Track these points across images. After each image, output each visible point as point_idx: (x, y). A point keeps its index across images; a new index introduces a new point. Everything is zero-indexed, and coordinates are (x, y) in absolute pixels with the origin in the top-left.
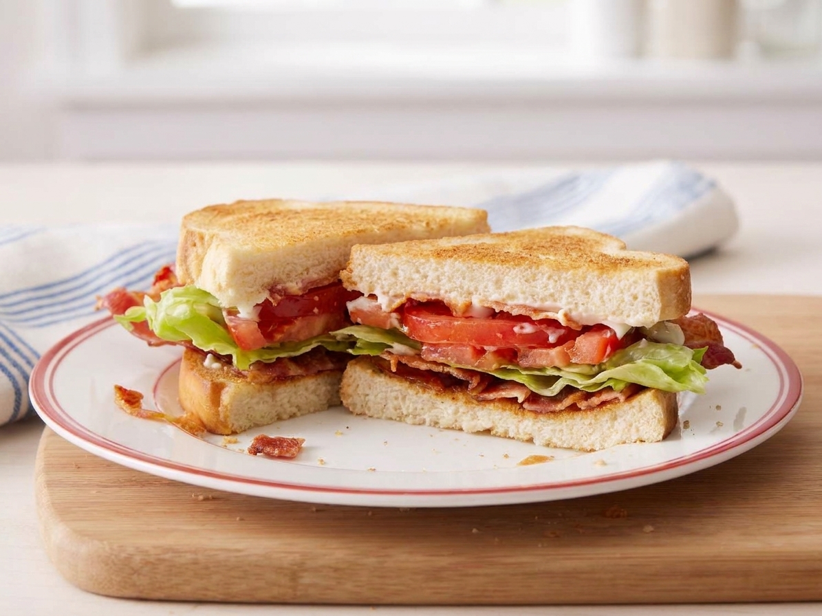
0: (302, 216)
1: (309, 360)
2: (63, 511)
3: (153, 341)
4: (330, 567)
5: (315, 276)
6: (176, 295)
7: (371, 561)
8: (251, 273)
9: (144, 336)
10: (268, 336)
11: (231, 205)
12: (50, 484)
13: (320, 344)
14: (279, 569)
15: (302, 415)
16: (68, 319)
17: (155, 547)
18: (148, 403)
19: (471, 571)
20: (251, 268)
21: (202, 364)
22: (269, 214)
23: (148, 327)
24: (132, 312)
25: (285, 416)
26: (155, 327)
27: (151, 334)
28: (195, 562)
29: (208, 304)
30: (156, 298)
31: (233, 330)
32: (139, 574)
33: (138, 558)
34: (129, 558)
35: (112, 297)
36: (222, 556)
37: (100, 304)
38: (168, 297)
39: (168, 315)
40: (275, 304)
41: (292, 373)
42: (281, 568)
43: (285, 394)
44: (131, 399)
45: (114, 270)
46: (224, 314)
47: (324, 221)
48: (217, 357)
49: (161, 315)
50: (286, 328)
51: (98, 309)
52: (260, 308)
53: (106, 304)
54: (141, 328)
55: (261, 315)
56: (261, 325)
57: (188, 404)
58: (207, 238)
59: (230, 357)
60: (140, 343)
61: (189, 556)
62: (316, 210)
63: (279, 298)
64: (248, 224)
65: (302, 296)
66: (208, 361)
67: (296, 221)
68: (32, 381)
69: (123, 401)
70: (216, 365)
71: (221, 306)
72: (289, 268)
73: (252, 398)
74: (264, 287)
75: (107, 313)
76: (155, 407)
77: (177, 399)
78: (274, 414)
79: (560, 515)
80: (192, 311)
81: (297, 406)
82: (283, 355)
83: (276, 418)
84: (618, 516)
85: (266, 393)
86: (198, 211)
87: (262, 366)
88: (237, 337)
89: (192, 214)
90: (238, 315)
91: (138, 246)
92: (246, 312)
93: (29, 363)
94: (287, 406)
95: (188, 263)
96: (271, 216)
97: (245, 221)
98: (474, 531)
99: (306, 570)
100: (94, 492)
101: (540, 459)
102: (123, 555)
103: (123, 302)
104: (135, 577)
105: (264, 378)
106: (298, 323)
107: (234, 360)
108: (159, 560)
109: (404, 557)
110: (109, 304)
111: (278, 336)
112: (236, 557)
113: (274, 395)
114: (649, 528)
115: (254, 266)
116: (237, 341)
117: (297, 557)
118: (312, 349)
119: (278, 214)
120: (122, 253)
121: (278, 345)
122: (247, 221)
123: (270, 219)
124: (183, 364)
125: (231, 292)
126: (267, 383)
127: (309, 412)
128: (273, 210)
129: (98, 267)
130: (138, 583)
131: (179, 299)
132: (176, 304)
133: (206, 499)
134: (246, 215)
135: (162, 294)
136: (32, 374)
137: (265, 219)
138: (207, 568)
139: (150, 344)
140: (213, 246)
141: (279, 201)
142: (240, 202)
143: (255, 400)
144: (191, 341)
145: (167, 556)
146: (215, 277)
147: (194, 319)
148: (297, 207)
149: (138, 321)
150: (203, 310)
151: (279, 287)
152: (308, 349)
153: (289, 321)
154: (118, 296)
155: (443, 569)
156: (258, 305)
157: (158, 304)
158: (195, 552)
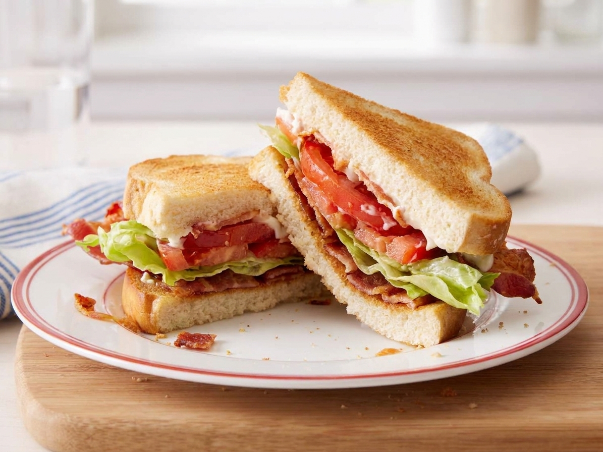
0: (219, 169)
1: (220, 279)
2: (37, 390)
3: (104, 261)
4: (235, 434)
5: (228, 217)
6: (122, 227)
7: (266, 429)
8: (179, 213)
9: (98, 257)
10: (190, 260)
11: (165, 160)
12: (27, 369)
13: (228, 268)
14: (197, 436)
15: (213, 321)
16: (40, 241)
17: (105, 418)
18: (99, 307)
19: (340, 437)
20: (179, 209)
21: (140, 280)
22: (194, 167)
23: (100, 250)
24: (88, 239)
25: (201, 322)
26: (105, 250)
27: (102, 255)
28: (135, 430)
29: (147, 235)
30: (108, 228)
31: (164, 255)
32: (93, 439)
33: (91, 427)
34: (85, 426)
35: (74, 226)
36: (154, 426)
37: (65, 230)
38: (116, 228)
39: (115, 242)
40: (196, 237)
41: (206, 290)
42: (199, 435)
43: (201, 305)
44: (87, 304)
45: (75, 203)
46: (158, 242)
47: (235, 175)
48: (151, 275)
49: (110, 243)
50: (203, 255)
51: (64, 235)
52: (185, 240)
53: (70, 232)
54: (96, 251)
55: (185, 244)
56: (184, 252)
57: (128, 310)
58: (147, 185)
59: (161, 275)
60: (94, 262)
61: (130, 426)
62: (229, 165)
63: (199, 232)
64: (179, 175)
65: (217, 232)
66: (144, 278)
67: (214, 175)
68: (13, 290)
69: (81, 306)
70: (150, 281)
71: (156, 237)
72: (208, 210)
73: (176, 307)
74: (188, 224)
75: (70, 238)
76: (105, 310)
77: (120, 305)
78: (192, 320)
79: (407, 394)
80: (134, 240)
81: (210, 315)
82: (201, 276)
83: (194, 323)
84: (450, 396)
85: (186, 304)
86: (140, 163)
87: (184, 284)
88: (166, 260)
89: (136, 166)
90: (168, 244)
91: (93, 186)
92: (174, 242)
93: (11, 275)
94: (203, 314)
95: (132, 203)
96: (196, 169)
97: (175, 172)
98: (343, 406)
99: (217, 437)
100: (59, 375)
101: (392, 351)
102: (80, 425)
103: (83, 230)
104: (89, 441)
105: (186, 293)
106: (213, 252)
107: (164, 277)
108: (107, 428)
109: (290, 427)
110: (72, 231)
111: (197, 261)
112: (166, 426)
113: (192, 306)
114: (473, 405)
115: (181, 208)
116: (166, 264)
117: (211, 427)
118: (223, 271)
119: (201, 167)
120: (82, 190)
121: (197, 268)
122: (178, 173)
123: (195, 171)
124: (126, 278)
125: (164, 228)
126: (189, 296)
127: (219, 320)
128: (197, 164)
129: (63, 201)
130: (91, 446)
131: (124, 230)
132: (122, 234)
133: (143, 381)
134: (177, 168)
135: (112, 226)
136: (13, 283)
137: (191, 171)
138: (142, 434)
139: (102, 263)
140: (152, 191)
141: (201, 156)
142: (172, 157)
143: (178, 309)
144: (132, 262)
145: (113, 425)
146: (152, 215)
147: (134, 245)
148: (215, 161)
149: (93, 246)
150: (142, 239)
151: (200, 224)
152: (219, 271)
153: (206, 250)
154: (78, 225)
155: (319, 436)
156: (183, 237)
157: (108, 234)
158: (134, 423)
